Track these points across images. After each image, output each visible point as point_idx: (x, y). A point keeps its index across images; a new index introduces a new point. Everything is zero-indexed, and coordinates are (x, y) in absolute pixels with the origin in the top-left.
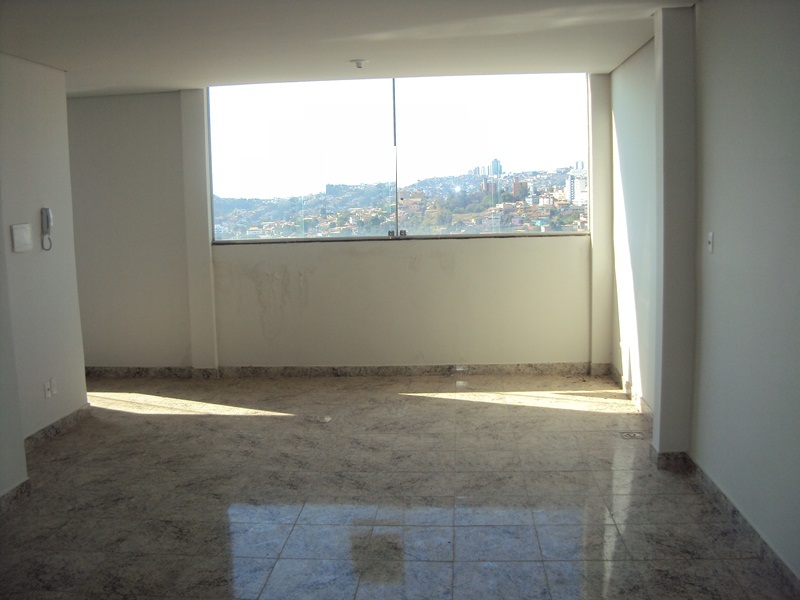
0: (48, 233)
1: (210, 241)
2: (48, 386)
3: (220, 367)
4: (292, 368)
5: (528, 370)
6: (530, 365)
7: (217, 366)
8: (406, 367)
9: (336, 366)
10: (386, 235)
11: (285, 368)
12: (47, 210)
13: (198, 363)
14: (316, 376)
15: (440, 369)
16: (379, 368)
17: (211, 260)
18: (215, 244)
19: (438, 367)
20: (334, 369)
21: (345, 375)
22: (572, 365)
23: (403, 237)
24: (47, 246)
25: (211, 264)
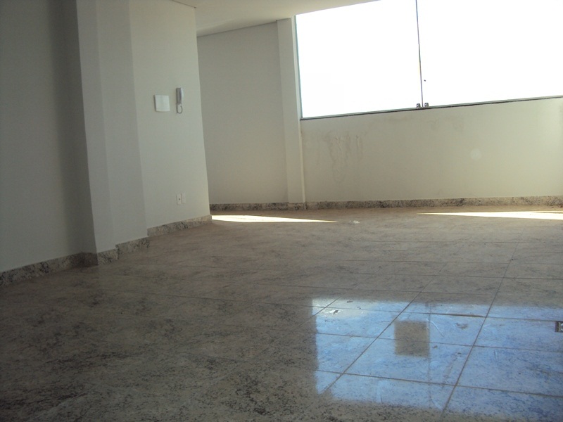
0: (180, 103)
1: (299, 118)
2: (179, 196)
3: (306, 203)
4: (353, 202)
5: (520, 202)
6: (522, 198)
7: (304, 201)
8: (430, 200)
9: (382, 200)
10: (415, 106)
11: (349, 202)
12: (180, 89)
13: (292, 200)
14: (369, 207)
15: (454, 201)
16: (412, 201)
17: (299, 130)
18: (302, 119)
19: (453, 200)
20: (381, 202)
21: (388, 206)
22: (556, 198)
23: (427, 108)
24: (180, 111)
25: (300, 134)
